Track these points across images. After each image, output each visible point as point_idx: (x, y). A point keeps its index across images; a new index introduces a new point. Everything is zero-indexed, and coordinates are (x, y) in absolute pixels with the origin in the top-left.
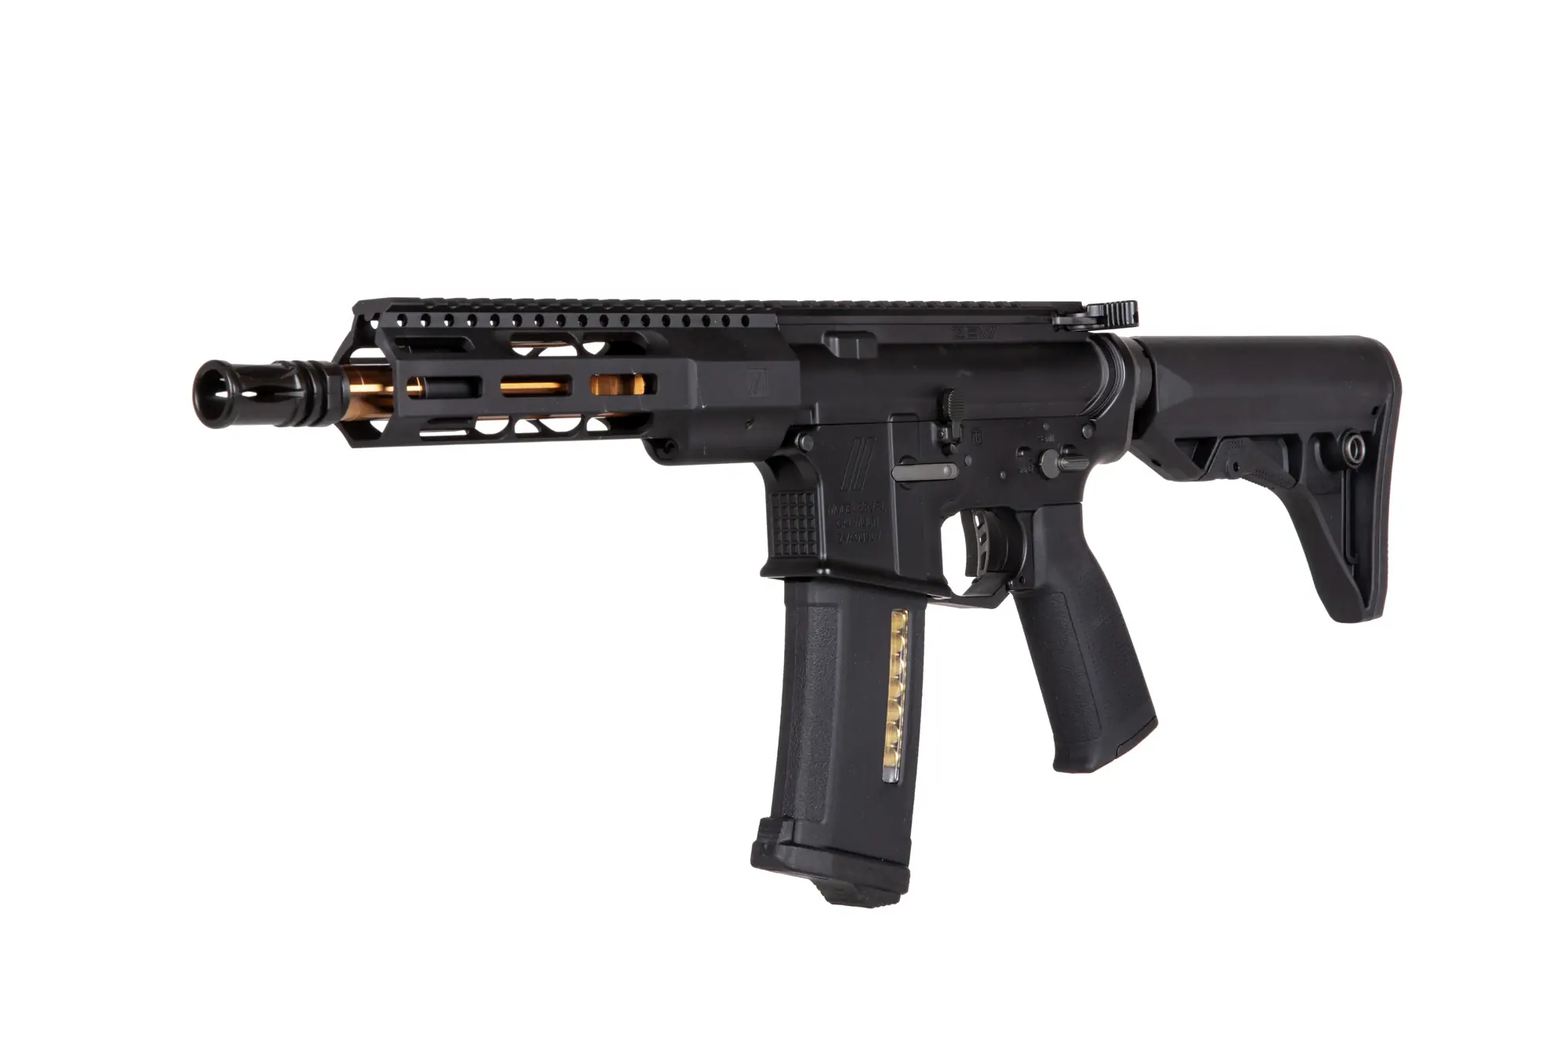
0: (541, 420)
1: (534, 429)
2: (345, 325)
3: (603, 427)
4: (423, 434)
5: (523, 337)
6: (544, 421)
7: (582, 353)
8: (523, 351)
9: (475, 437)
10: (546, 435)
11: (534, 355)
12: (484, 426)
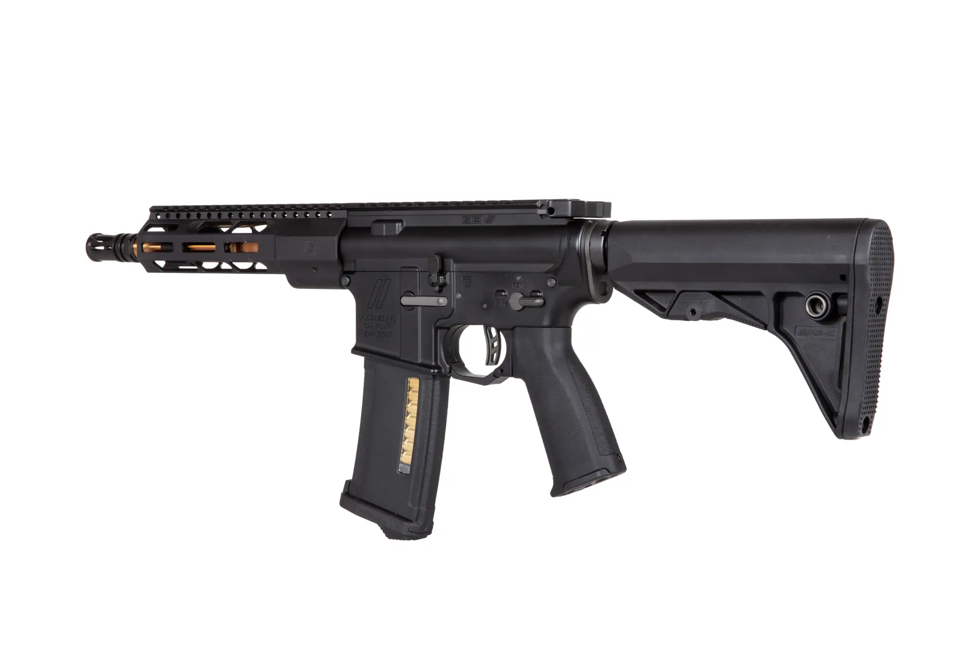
0: (233, 263)
1: (229, 267)
2: (146, 216)
3: (264, 267)
4: (181, 267)
5: (225, 223)
6: (235, 264)
7: (254, 231)
8: (225, 230)
9: (203, 270)
10: (235, 270)
11: (229, 232)
12: (207, 265)
